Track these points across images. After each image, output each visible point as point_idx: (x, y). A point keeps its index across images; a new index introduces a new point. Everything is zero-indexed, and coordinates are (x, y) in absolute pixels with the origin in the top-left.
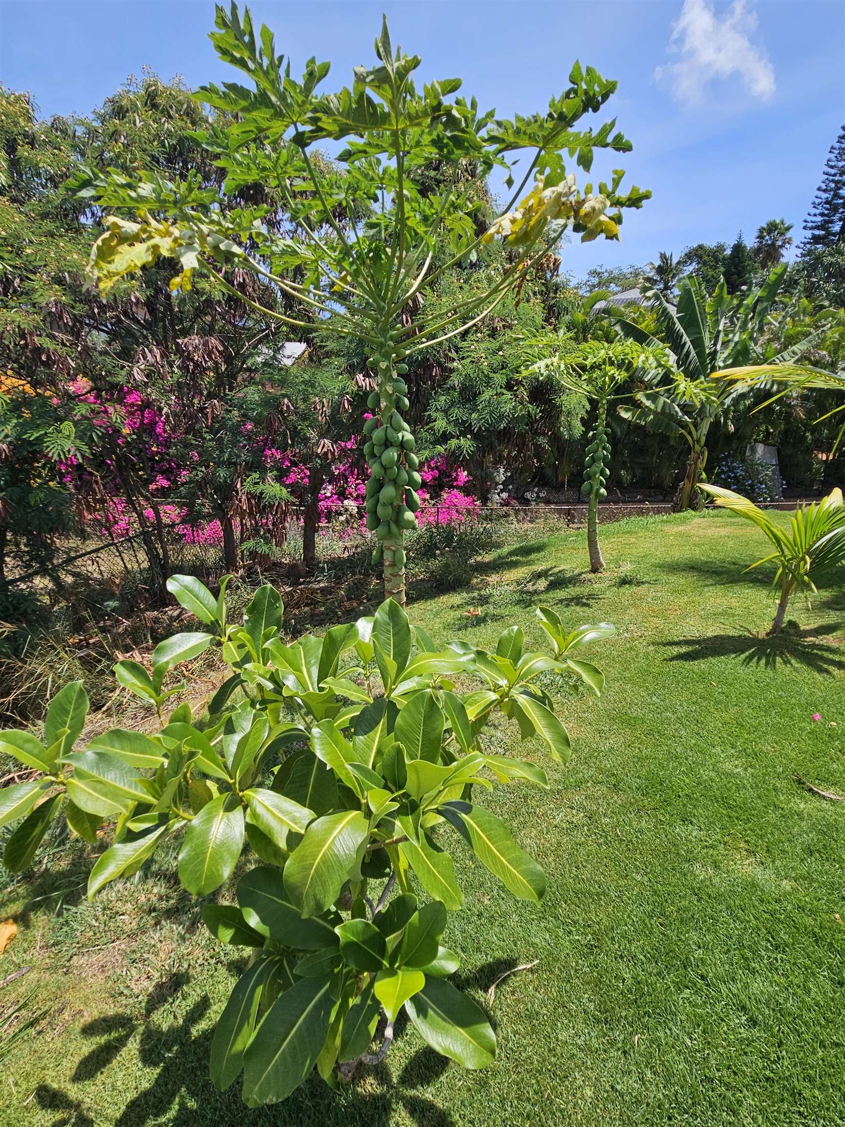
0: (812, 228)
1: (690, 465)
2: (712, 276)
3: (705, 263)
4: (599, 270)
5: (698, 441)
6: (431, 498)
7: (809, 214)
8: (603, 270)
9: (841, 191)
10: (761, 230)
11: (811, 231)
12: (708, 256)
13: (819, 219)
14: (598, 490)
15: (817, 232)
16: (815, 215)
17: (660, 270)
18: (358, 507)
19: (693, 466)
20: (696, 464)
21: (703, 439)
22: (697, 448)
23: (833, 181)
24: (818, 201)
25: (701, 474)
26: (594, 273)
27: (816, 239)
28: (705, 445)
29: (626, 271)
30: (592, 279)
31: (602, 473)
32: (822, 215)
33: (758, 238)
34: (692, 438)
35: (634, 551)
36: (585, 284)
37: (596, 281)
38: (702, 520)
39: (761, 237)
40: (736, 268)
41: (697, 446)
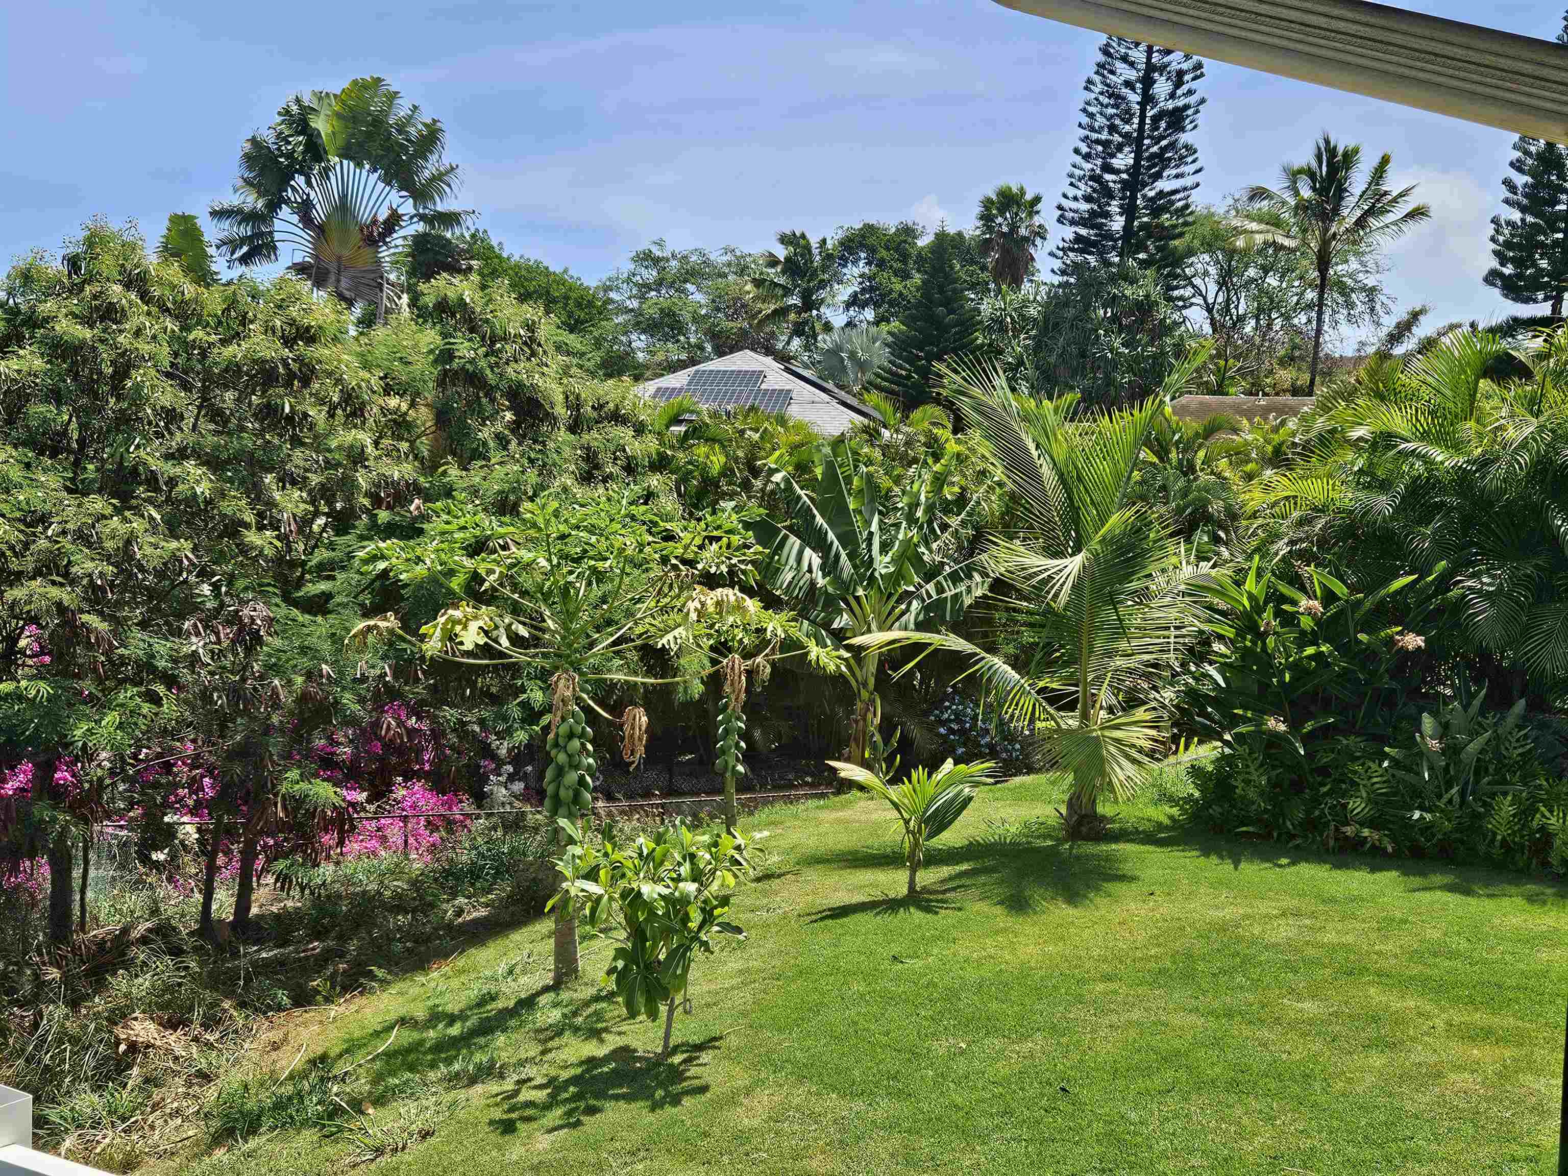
0: (1073, 222)
1: (856, 722)
2: (901, 294)
3: (881, 264)
4: (657, 252)
5: (865, 684)
6: (369, 801)
7: (1065, 196)
8: (667, 254)
9: (1113, 161)
10: (987, 203)
11: (1074, 229)
12: (887, 249)
13: (1084, 206)
14: (734, 767)
15: (1083, 232)
16: (1075, 199)
17: (791, 267)
18: (199, 830)
19: (861, 723)
20: (865, 720)
21: (872, 681)
22: (865, 694)
23: (1098, 142)
24: (1078, 172)
25: (873, 735)
26: (646, 258)
27: (1082, 244)
28: (876, 689)
29: (719, 258)
30: (643, 271)
31: (737, 745)
32: (1088, 199)
33: (981, 218)
34: (857, 681)
35: (782, 842)
36: (628, 281)
37: (650, 275)
38: (869, 802)
39: (986, 218)
40: (941, 291)
41: (863, 691)
